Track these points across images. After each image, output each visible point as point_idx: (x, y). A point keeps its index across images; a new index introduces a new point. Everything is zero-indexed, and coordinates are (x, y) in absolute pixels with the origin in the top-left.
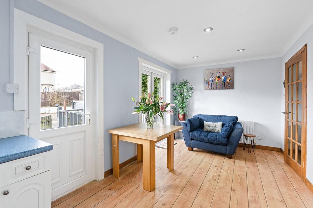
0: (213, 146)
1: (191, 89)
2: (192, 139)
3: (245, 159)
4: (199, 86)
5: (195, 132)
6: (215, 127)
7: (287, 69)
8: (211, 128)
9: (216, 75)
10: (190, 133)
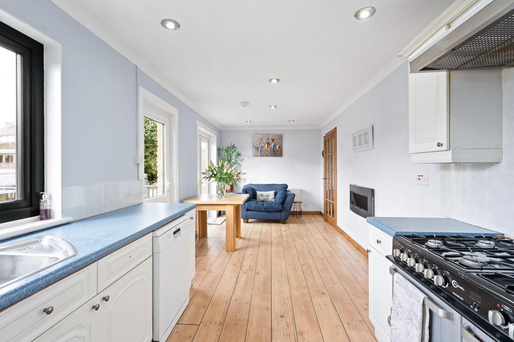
0: (269, 214)
1: (239, 155)
2: (248, 210)
3: (296, 223)
4: (248, 152)
5: (251, 202)
6: (268, 196)
7: (325, 142)
8: (264, 197)
9: (265, 141)
10: (246, 204)
